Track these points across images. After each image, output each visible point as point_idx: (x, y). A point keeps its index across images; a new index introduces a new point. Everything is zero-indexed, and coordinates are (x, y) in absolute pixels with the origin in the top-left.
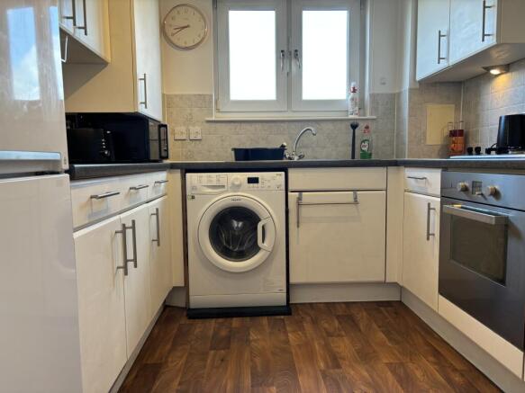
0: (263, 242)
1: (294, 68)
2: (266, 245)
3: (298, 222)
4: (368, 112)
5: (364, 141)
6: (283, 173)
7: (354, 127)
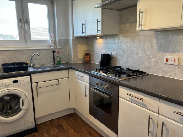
0: (23, 106)
1: (26, 27)
2: (24, 108)
3: (37, 95)
4: (58, 45)
5: (58, 57)
6: (29, 77)
7: (54, 52)
